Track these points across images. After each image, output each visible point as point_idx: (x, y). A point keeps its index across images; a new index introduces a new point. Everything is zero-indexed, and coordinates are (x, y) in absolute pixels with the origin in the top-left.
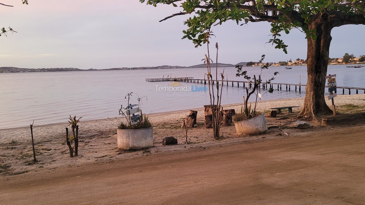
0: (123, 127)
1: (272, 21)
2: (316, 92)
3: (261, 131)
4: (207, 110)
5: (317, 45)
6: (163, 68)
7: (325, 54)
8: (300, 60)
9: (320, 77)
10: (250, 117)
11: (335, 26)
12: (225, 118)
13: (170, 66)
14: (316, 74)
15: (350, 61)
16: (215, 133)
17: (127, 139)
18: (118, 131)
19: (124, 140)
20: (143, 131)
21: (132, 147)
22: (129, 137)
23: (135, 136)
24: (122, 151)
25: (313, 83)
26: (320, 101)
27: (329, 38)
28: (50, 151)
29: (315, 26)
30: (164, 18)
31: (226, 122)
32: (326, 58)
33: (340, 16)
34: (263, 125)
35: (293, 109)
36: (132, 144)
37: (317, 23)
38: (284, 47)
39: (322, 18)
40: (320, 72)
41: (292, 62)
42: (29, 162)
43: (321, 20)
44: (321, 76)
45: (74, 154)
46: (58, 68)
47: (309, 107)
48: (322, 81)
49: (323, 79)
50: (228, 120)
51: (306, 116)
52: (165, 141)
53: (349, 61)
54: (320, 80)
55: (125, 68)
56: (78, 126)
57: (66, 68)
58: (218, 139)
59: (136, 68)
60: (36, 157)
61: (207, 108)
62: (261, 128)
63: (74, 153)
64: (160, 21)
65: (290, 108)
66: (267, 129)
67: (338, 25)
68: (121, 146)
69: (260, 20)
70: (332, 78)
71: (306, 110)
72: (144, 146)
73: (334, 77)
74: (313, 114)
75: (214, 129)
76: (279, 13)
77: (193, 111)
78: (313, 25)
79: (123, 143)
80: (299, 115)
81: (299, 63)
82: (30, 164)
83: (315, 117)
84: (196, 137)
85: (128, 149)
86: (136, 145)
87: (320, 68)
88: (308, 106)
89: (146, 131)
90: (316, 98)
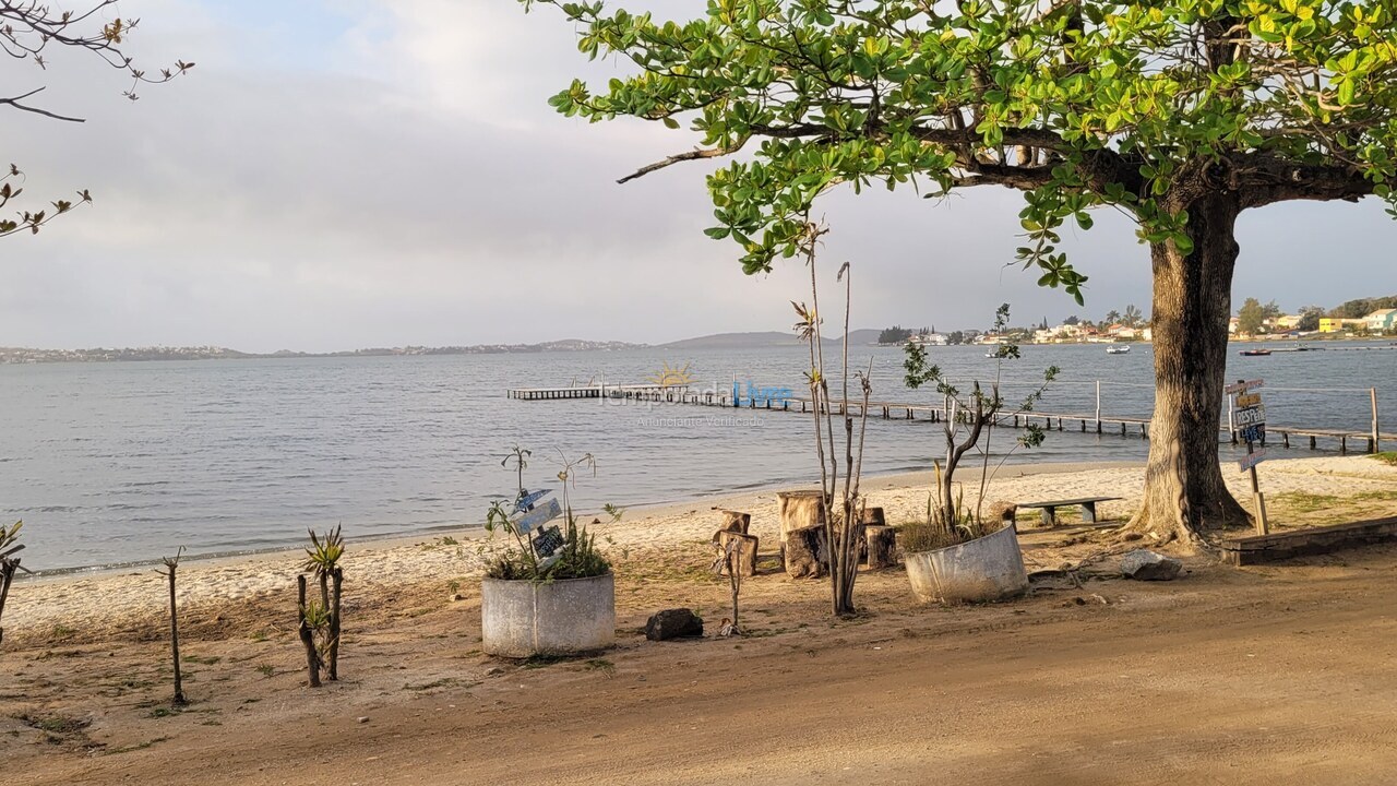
0: (505, 572)
1: (1021, 184)
2: (1190, 445)
3: (1006, 590)
4: (788, 508)
5: (1189, 273)
6: (561, 350)
7: (1217, 307)
8: (1080, 324)
9: (1203, 389)
10: (965, 537)
11: (1248, 206)
12: (874, 542)
13: (588, 341)
14: (1189, 378)
15: (1267, 327)
16: (838, 597)
17: (522, 616)
18: (487, 586)
19: (511, 620)
20: (583, 585)
21: (542, 646)
22: (532, 608)
23: (552, 605)
24: (505, 661)
25: (1178, 412)
26: (1202, 477)
27: (1227, 248)
28: (216, 666)
29: (1180, 204)
30: (636, 172)
31: (879, 557)
32: (1219, 320)
33: (1266, 170)
34: (1011, 567)
35: (1098, 506)
36: (542, 635)
37: (1190, 196)
38: (1074, 281)
39: (1208, 176)
40: (1203, 372)
41: (1049, 331)
42: (158, 707)
43: (1205, 185)
44: (1206, 386)
45: (323, 674)
46: (154, 349)
47: (1167, 500)
48: (1208, 404)
49: (1215, 395)
50: (883, 548)
51: (1154, 535)
52: (659, 627)
53: (1262, 330)
54: (1204, 402)
55: (416, 349)
56: (340, 570)
57: (188, 349)
58: (850, 619)
59: (460, 348)
60: (184, 685)
61: (792, 503)
62: (1007, 577)
63: (322, 669)
64: (620, 182)
65: (1089, 505)
66: (1026, 581)
67: (1256, 201)
68: (498, 644)
69: (978, 181)
70: (1249, 392)
71: (1152, 509)
72: (584, 644)
73: (1255, 391)
74: (1183, 528)
75: (835, 579)
76: (1047, 155)
77: (736, 515)
78: (1175, 202)
79: (508, 633)
80: (1128, 529)
81: (1078, 333)
82: (161, 714)
83: (1190, 536)
84: (764, 611)
85: (527, 654)
86: (558, 641)
87: (1200, 355)
88: (1161, 498)
89: (591, 588)
90: (1189, 466)
